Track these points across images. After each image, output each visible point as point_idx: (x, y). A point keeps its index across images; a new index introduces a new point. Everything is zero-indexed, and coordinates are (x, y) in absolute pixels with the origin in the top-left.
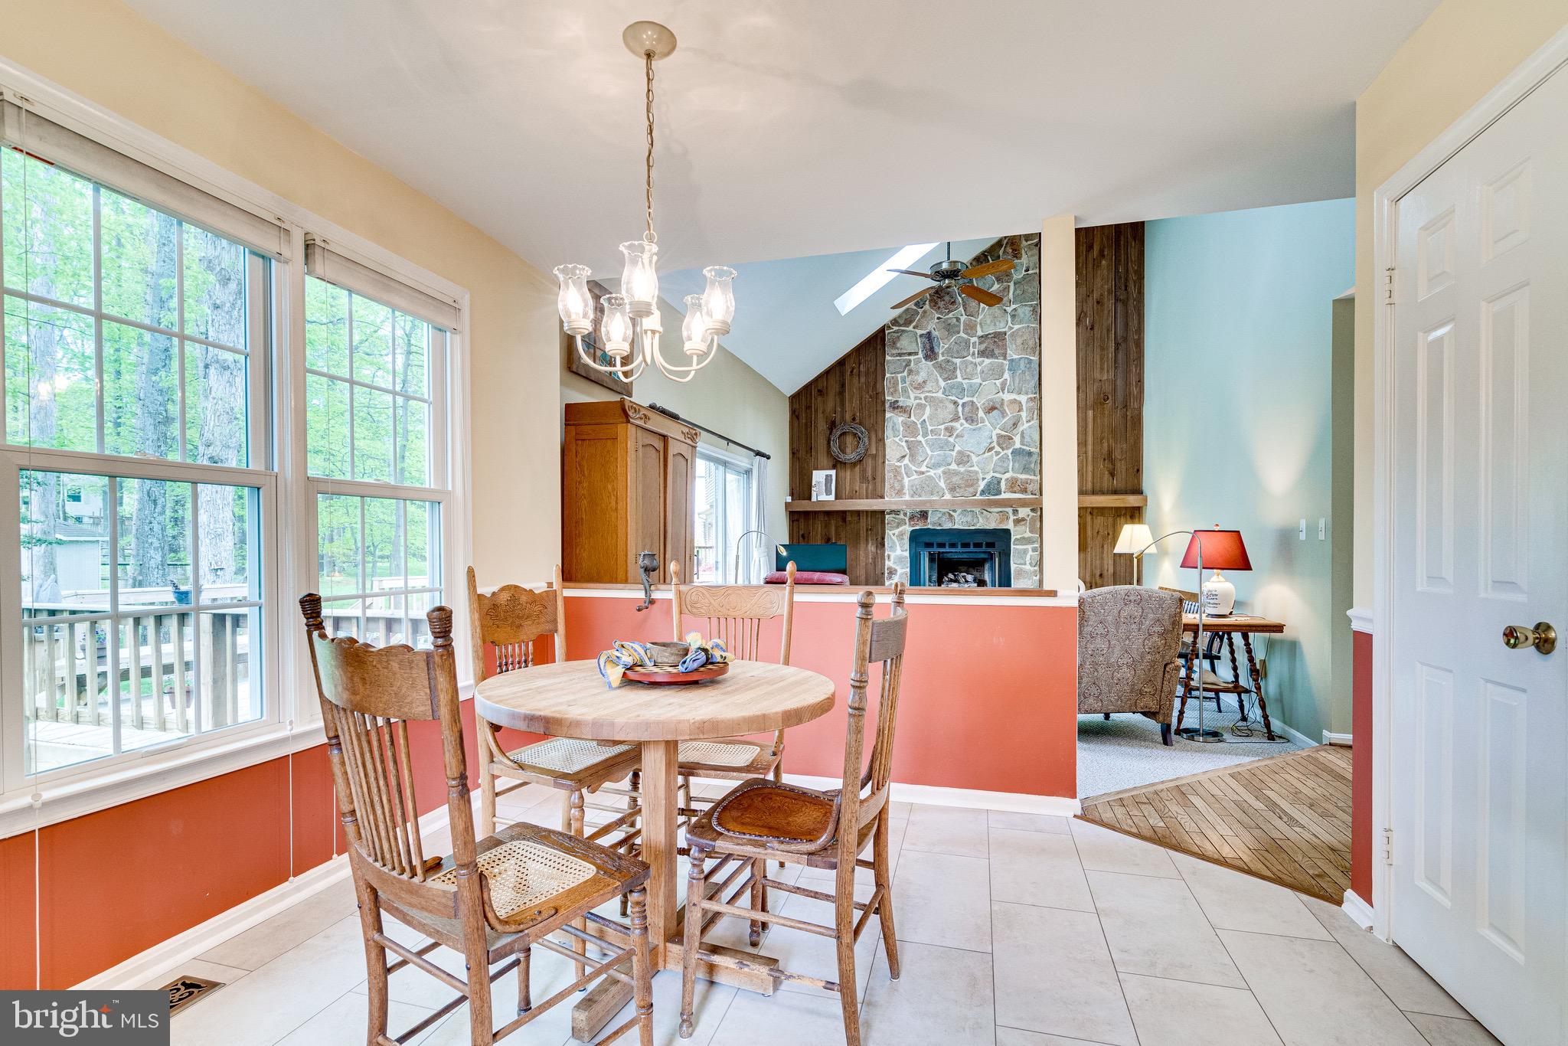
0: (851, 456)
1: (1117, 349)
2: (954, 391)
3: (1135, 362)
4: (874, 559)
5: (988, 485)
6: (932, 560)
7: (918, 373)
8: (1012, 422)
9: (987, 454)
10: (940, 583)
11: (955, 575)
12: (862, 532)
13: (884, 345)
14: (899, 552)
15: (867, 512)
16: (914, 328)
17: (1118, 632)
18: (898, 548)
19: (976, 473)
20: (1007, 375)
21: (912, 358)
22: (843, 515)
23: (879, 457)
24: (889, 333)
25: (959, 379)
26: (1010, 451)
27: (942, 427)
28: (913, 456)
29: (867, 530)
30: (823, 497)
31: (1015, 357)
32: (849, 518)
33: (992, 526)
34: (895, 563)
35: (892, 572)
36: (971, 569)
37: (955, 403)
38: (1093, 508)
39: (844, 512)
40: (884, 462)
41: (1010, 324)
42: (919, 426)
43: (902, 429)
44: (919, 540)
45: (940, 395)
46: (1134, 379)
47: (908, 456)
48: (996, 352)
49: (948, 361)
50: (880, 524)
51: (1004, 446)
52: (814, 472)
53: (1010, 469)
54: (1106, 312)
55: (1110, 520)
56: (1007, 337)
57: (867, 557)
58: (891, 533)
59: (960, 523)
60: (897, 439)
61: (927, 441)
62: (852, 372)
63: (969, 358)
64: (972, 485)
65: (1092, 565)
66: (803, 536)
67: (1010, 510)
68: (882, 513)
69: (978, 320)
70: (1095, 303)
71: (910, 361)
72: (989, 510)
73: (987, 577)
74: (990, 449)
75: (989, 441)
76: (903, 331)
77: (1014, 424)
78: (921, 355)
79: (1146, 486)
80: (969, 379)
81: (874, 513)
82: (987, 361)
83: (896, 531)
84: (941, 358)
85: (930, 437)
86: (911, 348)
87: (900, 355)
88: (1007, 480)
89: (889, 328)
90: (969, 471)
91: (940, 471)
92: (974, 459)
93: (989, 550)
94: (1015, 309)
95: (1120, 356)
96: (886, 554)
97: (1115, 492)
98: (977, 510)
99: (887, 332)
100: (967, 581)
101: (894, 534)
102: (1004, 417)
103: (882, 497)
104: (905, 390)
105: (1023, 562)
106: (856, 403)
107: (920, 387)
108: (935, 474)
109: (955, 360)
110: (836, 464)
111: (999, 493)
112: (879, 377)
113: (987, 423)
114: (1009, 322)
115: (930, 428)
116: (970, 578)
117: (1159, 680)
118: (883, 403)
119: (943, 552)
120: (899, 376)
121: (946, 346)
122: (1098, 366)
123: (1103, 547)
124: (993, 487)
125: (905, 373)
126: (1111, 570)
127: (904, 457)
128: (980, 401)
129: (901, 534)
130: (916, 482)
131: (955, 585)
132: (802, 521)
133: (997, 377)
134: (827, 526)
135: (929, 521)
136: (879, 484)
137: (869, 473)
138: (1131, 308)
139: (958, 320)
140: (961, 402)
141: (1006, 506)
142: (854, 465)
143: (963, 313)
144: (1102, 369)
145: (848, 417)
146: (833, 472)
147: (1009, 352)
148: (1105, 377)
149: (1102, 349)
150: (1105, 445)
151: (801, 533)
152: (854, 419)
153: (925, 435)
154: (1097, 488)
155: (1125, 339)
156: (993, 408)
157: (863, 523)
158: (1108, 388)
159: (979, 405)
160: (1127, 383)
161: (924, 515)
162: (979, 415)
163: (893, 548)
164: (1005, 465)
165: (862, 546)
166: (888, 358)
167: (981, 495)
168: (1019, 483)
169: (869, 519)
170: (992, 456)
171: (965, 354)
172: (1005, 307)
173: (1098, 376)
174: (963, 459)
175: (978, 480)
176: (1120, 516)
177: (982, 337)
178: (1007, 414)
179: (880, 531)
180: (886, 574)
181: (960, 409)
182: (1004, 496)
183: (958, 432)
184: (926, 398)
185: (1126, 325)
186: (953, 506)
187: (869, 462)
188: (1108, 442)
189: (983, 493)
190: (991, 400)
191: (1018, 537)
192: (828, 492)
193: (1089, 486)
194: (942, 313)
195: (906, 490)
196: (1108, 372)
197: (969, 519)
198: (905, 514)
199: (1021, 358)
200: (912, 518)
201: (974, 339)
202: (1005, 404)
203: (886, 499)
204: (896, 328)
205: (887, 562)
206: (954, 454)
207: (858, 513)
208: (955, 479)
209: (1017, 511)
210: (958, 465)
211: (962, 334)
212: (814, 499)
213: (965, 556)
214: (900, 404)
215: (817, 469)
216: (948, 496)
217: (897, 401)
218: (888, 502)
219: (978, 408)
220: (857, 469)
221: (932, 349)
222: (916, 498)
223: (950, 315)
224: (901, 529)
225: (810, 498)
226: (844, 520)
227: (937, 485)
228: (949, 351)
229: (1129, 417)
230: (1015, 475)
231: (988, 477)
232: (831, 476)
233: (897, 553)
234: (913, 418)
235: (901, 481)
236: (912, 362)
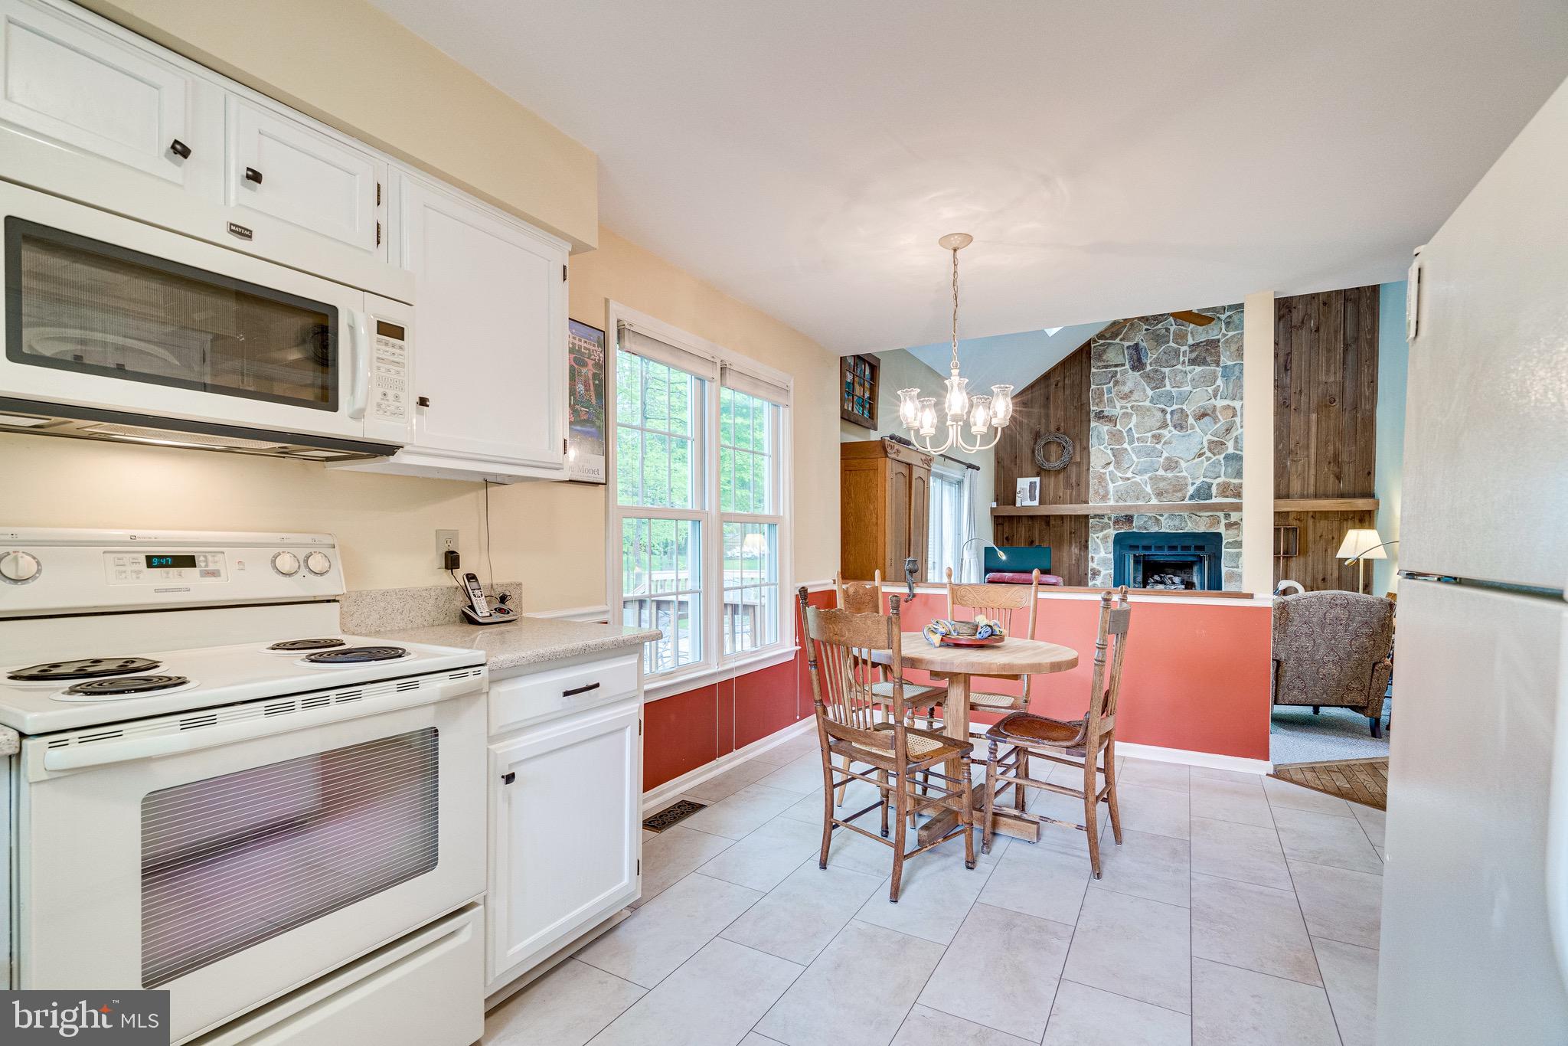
0: (1055, 464)
1: (1345, 350)
2: (1162, 399)
3: (1368, 363)
4: (1078, 560)
5: (1198, 490)
6: (1137, 561)
7: (1124, 383)
8: (1224, 428)
9: (1197, 460)
10: (1145, 584)
11: (1161, 577)
12: (1065, 535)
13: (1089, 358)
14: (1102, 554)
15: (1071, 516)
16: (1121, 340)
17: (1323, 632)
18: (1102, 550)
19: (1185, 478)
20: (1219, 382)
21: (1118, 369)
22: (1047, 519)
23: (1084, 464)
24: (1095, 347)
25: (1168, 387)
26: (1223, 455)
27: (1149, 434)
28: (1118, 464)
29: (1070, 533)
30: (1028, 503)
31: (1229, 363)
32: (1052, 522)
33: (1202, 529)
34: (1098, 564)
35: (1096, 573)
36: (1178, 571)
37: (1163, 411)
38: (1315, 512)
39: (1048, 517)
40: (1088, 469)
41: (1224, 331)
42: (1125, 434)
43: (1107, 437)
44: (1122, 543)
45: (1147, 403)
46: (1365, 379)
47: (1113, 463)
48: (1209, 359)
49: (1157, 371)
50: (1083, 527)
51: (1215, 451)
52: (1018, 479)
53: (1222, 474)
54: (1334, 313)
55: (1336, 524)
56: (1220, 344)
57: (1070, 557)
58: (1095, 536)
59: (1167, 526)
60: (1102, 447)
61: (1133, 449)
62: (1056, 385)
63: (1179, 367)
64: (1180, 490)
65: (1313, 569)
66: (1007, 539)
67: (1221, 515)
68: (1087, 517)
69: (1189, 329)
70: (1321, 305)
71: (1116, 372)
72: (1198, 514)
73: (1196, 579)
74: (1200, 455)
75: (1200, 447)
76: (1109, 344)
77: (1227, 430)
78: (1127, 366)
79: (1378, 488)
80: (1178, 387)
81: (1078, 517)
82: (1198, 369)
83: (1101, 535)
84: (1148, 368)
85: (1136, 444)
86: (1119, 360)
87: (1106, 367)
88: (1218, 484)
89: (1095, 341)
90: (1178, 477)
91: (1146, 477)
92: (1183, 464)
93: (1198, 553)
94: (1230, 317)
95: (1350, 357)
96: (1090, 556)
97: (1342, 496)
98: (1185, 514)
99: (1092, 346)
100: (1173, 583)
101: (1098, 537)
102: (1215, 423)
103: (1086, 502)
104: (1110, 400)
105: (1234, 565)
106: (1060, 413)
107: (1126, 397)
108: (1141, 480)
109: (1163, 369)
110: (1040, 472)
111: (1210, 497)
112: (1084, 389)
113: (1197, 429)
114: (1223, 329)
115: (1136, 436)
116: (1177, 580)
117: (1368, 678)
118: (1088, 413)
119: (1149, 555)
120: (1105, 386)
121: (1154, 356)
122: (1324, 368)
123: (1326, 550)
124: (1204, 492)
125: (1111, 384)
126: (1336, 574)
127: (1109, 464)
128: (1189, 409)
129: (1106, 537)
130: (1121, 488)
131: (1161, 587)
132: (1006, 525)
133: (1209, 384)
134: (1030, 529)
135: (1134, 525)
136: (1083, 490)
137: (1073, 480)
138: (1363, 308)
139: (1168, 330)
140: (1169, 410)
141: (1217, 510)
142: (1058, 472)
143: (1173, 323)
144: (1328, 371)
145: (1053, 428)
146: (1037, 480)
147: (1222, 358)
148: (1332, 379)
149: (1329, 351)
150: (1331, 448)
151: (1005, 536)
152: (1058, 429)
153: (1131, 442)
154: (1321, 490)
155: (1356, 339)
156: (1204, 415)
157: (1067, 526)
158: (1334, 390)
159: (1189, 412)
160: (1357, 386)
161: (1129, 519)
162: (1189, 422)
163: (1096, 550)
164: (1217, 470)
165: (1066, 547)
166: (1093, 370)
167: (1190, 499)
168: (1232, 487)
169: (1073, 522)
170: (1202, 462)
171: (1175, 363)
172: (1218, 315)
173: (1323, 378)
174: (1171, 465)
175: (1187, 485)
176: (1347, 520)
177: (1193, 345)
178: (1219, 420)
179: (1083, 535)
180: (1089, 575)
181: (1168, 416)
182: (1214, 500)
183: (1166, 438)
184: (1132, 407)
185: (1358, 325)
186: (1160, 511)
187: (1074, 470)
188: (1334, 444)
189: (1192, 497)
190: (1203, 407)
191: (1230, 540)
192: (1032, 498)
193: (1312, 490)
194: (1150, 325)
195: (1111, 496)
196: (1335, 373)
197: (1177, 523)
198: (1110, 519)
199: (1236, 364)
200: (1116, 522)
201: (1183, 349)
202: (1218, 410)
203: (1090, 504)
204: (1102, 342)
205: (1090, 564)
206: (1161, 460)
207: (1062, 517)
208: (1162, 485)
209: (1229, 515)
210: (1166, 470)
211: (1171, 344)
212: (1018, 504)
213: (1171, 559)
214: (1106, 414)
215: (1021, 477)
216: (1154, 501)
217: (1103, 411)
218: (1093, 506)
219: (1187, 415)
220: (1061, 476)
221: (1139, 360)
222: (1122, 503)
223: (1159, 326)
224: (1105, 532)
225: (1014, 504)
226: (1048, 523)
227: (1143, 491)
228: (1157, 361)
229: (1359, 420)
230: (1227, 480)
231: (1198, 482)
232: (1035, 482)
233: (1101, 554)
234: (1118, 427)
235: (1106, 487)
236: (1119, 373)
